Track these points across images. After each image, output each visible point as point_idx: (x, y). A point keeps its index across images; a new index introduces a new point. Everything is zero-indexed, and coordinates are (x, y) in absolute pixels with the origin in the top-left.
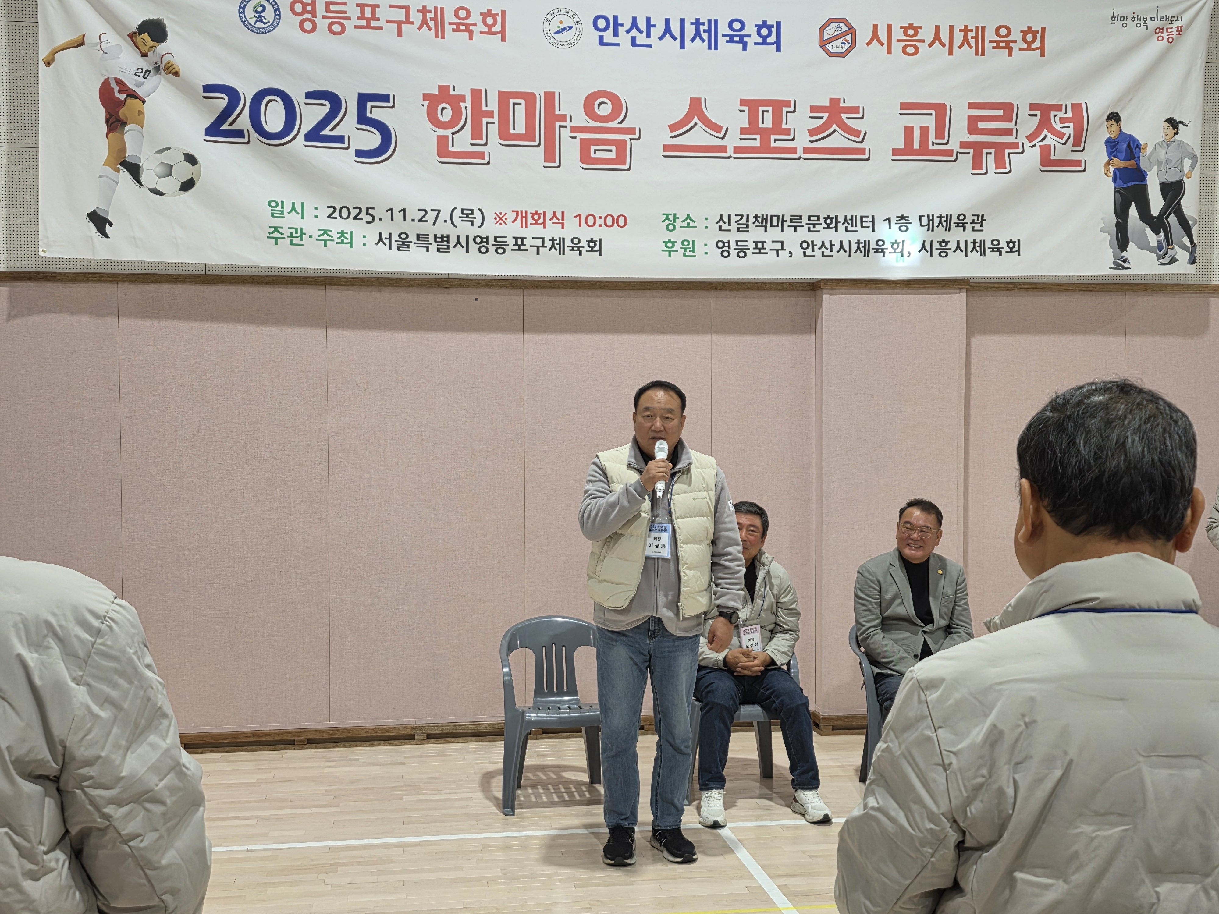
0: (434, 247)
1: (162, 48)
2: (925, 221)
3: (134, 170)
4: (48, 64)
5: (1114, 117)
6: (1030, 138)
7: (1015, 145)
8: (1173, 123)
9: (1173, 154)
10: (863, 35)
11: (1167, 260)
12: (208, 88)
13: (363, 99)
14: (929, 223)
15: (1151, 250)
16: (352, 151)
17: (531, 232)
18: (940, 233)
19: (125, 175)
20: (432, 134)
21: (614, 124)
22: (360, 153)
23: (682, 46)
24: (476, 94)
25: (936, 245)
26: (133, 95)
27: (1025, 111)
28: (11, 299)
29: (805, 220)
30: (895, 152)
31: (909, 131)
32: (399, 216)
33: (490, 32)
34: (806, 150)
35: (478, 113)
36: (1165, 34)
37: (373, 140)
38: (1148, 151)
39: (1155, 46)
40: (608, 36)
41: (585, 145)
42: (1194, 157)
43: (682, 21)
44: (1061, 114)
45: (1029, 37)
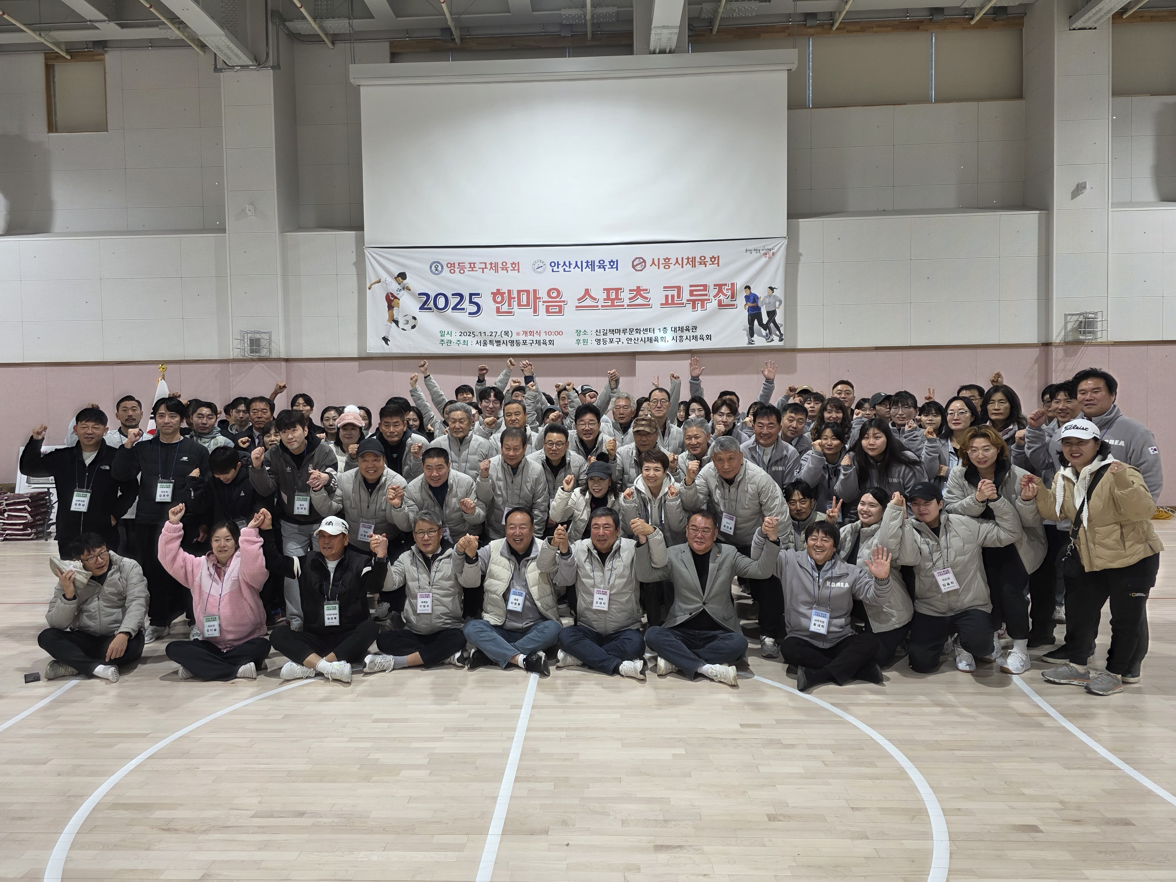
0: (495, 344)
1: (405, 282)
2: (673, 329)
3: (397, 322)
4: (369, 289)
5: (748, 287)
6: (715, 297)
7: (709, 300)
8: (771, 289)
9: (772, 300)
10: (649, 262)
11: (770, 340)
12: (419, 294)
13: (471, 295)
14: (675, 330)
15: (763, 337)
16: (467, 313)
17: (529, 338)
18: (679, 333)
19: (394, 324)
20: (494, 306)
21: (558, 299)
22: (470, 314)
23: (582, 271)
24: (509, 291)
25: (678, 338)
26: (396, 298)
27: (712, 287)
28: (359, 366)
29: (628, 330)
30: (662, 304)
31: (667, 296)
32: (483, 335)
33: (514, 270)
34: (628, 305)
35: (510, 298)
36: (768, 255)
37: (474, 309)
38: (762, 299)
39: (764, 260)
40: (555, 269)
41: (547, 307)
42: (780, 302)
43: (582, 262)
44: (726, 287)
45: (713, 260)
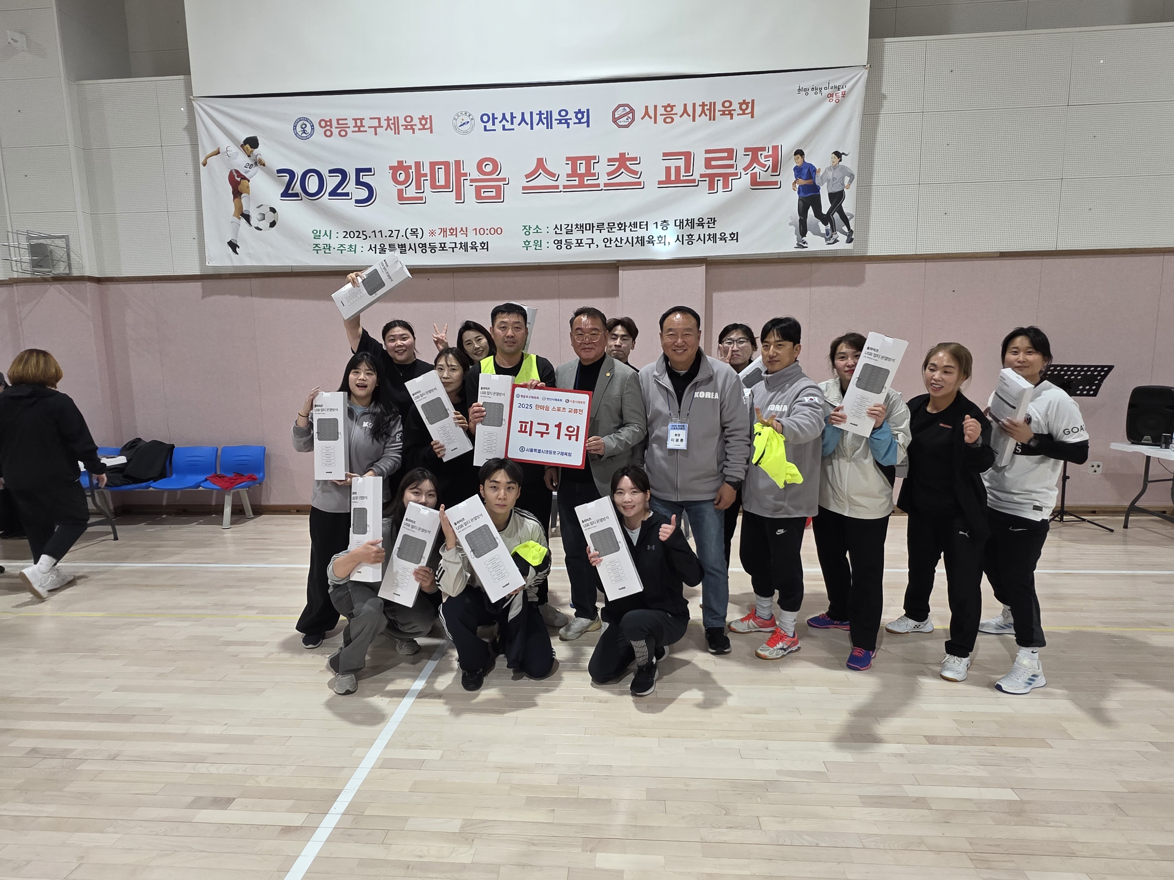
0: (398, 250)
1: (256, 151)
2: (678, 223)
3: (247, 218)
4: (204, 165)
5: (800, 153)
6: (745, 169)
7: (736, 174)
8: (838, 155)
9: (838, 174)
10: (639, 112)
11: (832, 241)
12: (279, 171)
13: (358, 171)
14: (681, 224)
16: (353, 200)
17: (449, 240)
18: (687, 230)
19: (243, 220)
20: (394, 189)
21: (494, 176)
22: (357, 201)
23: (532, 128)
24: (418, 164)
25: (686, 238)
26: (244, 178)
27: (741, 153)
29: (606, 226)
30: (660, 182)
31: (668, 169)
32: (378, 235)
33: (424, 129)
34: (606, 185)
35: (419, 175)
36: (834, 98)
37: (364, 194)
38: (821, 173)
39: (828, 105)
40: (489, 126)
41: (478, 189)
42: (852, 176)
43: (531, 113)
44: (765, 153)
45: (744, 107)
